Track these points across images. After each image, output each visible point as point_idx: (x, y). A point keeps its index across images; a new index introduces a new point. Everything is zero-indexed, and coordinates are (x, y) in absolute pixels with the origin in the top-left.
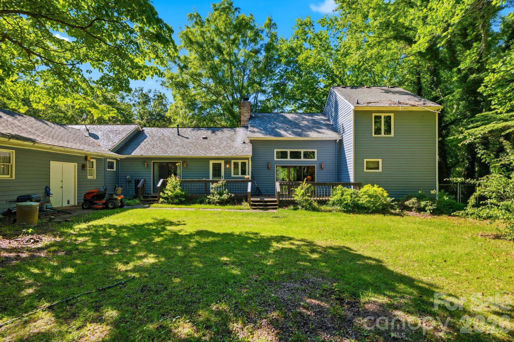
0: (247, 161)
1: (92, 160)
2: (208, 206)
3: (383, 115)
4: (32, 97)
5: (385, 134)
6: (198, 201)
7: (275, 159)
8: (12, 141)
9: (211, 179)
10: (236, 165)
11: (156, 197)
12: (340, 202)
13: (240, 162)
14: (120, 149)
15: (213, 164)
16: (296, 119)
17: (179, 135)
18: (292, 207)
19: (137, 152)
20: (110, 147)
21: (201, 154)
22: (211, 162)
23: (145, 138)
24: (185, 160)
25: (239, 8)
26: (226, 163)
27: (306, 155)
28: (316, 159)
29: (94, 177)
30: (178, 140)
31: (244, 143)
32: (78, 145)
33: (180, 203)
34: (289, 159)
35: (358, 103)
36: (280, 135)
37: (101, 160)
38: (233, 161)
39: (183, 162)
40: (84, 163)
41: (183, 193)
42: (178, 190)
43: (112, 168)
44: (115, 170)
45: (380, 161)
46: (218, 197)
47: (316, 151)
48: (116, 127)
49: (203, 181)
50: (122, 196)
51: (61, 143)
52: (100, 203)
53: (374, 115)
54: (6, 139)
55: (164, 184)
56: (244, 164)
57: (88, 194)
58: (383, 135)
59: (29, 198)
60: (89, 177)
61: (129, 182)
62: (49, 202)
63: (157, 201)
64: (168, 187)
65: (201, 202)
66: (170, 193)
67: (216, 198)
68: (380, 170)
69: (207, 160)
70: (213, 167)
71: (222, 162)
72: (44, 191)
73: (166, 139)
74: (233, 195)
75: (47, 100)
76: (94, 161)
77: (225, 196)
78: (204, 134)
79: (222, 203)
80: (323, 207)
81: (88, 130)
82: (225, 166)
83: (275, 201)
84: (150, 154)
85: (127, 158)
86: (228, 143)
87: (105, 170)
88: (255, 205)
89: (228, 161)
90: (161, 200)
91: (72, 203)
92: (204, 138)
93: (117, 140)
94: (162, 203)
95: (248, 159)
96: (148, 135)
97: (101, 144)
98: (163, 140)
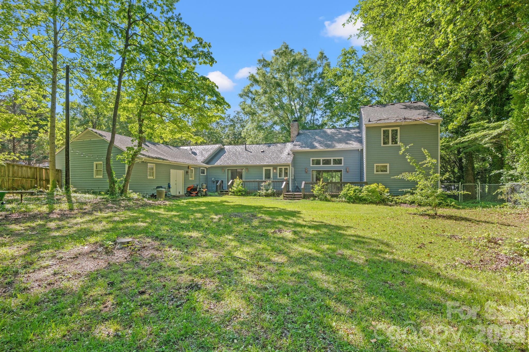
0: (288, 167)
1: (192, 169)
2: (258, 197)
3: (390, 129)
4: (163, 136)
5: (392, 144)
6: (253, 194)
7: (311, 165)
8: (155, 160)
9: (264, 180)
10: (281, 170)
11: (227, 192)
12: (345, 195)
13: (283, 168)
14: (209, 161)
15: (265, 170)
16: (334, 133)
17: (246, 150)
18: (312, 199)
19: (218, 163)
20: (202, 160)
21: (258, 163)
22: (264, 168)
23: (224, 153)
24: (247, 167)
25: (293, 50)
26: (274, 169)
27: (336, 162)
28: (343, 165)
29: (193, 179)
30: (245, 154)
31: (289, 154)
32: (184, 160)
33: (242, 195)
34: (321, 165)
35: (369, 121)
36: (315, 147)
37: (197, 168)
38: (278, 168)
39: (246, 169)
40: (188, 170)
41: (243, 189)
42: (240, 187)
43: (204, 173)
44: (205, 174)
45: (388, 165)
46: (265, 191)
47: (343, 158)
48: (207, 147)
49: (256, 181)
50: (206, 190)
51: (176, 160)
52: (194, 193)
53: (382, 129)
54: (152, 159)
55: (232, 183)
56: (286, 169)
57: (188, 188)
58: (390, 144)
59: (161, 187)
60: (190, 179)
61: (214, 182)
62: (170, 191)
63: (228, 194)
64: (235, 185)
65: (255, 195)
66: (235, 189)
67: (264, 192)
68: (388, 172)
69: (262, 166)
70: (265, 172)
71: (271, 168)
72: (167, 186)
73: (237, 153)
74: (275, 191)
75: (170, 136)
76: (193, 169)
77: (270, 191)
78: (263, 149)
79: (267, 195)
80: (333, 199)
81: (191, 150)
82: (273, 171)
83: (301, 195)
84: (226, 164)
85: (211, 167)
86: (277, 154)
87: (199, 175)
88: (287, 197)
89: (275, 167)
90: (230, 193)
91: (181, 193)
92: (262, 152)
93: (207, 155)
94: (230, 195)
95: (289, 166)
96: (226, 151)
97: (198, 158)
98: (235, 154)
